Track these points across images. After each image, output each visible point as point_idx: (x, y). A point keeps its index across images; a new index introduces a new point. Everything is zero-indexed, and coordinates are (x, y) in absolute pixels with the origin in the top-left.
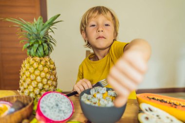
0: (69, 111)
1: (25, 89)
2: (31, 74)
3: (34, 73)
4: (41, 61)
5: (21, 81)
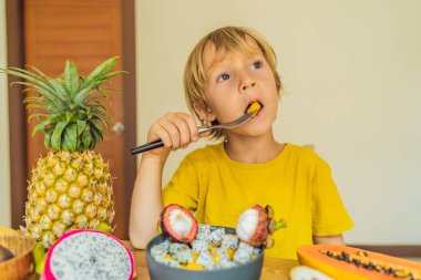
0: (122, 274)
1: (34, 223)
2: (47, 188)
3: (54, 186)
4: (72, 159)
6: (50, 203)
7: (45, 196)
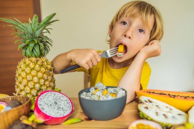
0: (69, 109)
1: (21, 90)
2: (27, 74)
3: (30, 73)
4: (37, 61)
5: (17, 83)
6: (29, 81)
7: (26, 78)
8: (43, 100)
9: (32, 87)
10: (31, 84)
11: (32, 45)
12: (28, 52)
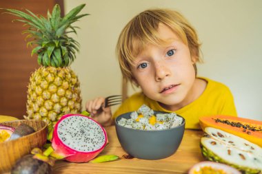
0: (101, 141)
1: (35, 113)
2: (43, 90)
3: (48, 89)
4: (58, 72)
5: (29, 102)
6: (46, 99)
7: (42, 95)
8: (64, 127)
9: (50, 108)
10: (48, 105)
11: (51, 49)
12: (46, 59)
